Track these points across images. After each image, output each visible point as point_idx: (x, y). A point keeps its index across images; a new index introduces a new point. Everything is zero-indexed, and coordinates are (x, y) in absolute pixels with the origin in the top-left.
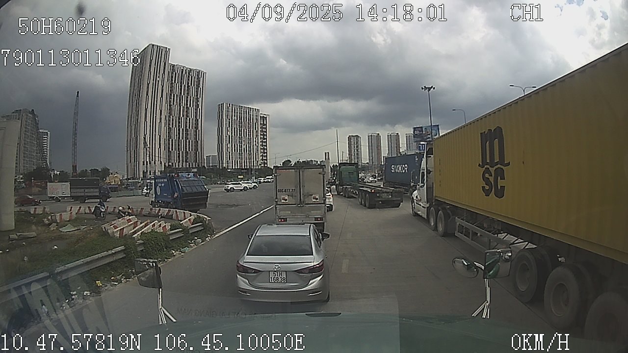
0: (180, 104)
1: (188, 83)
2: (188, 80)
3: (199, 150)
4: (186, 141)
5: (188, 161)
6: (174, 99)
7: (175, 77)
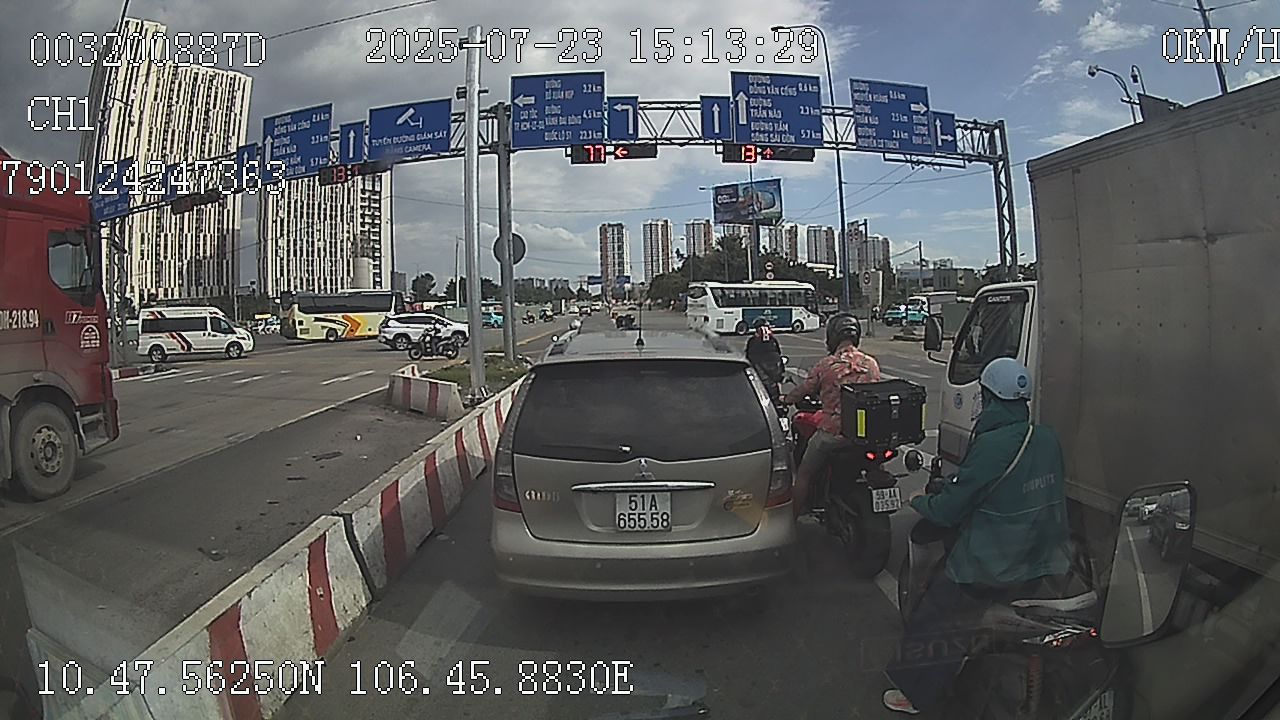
0: (186, 151)
1: (208, 103)
2: (209, 96)
3: (229, 256)
4: (197, 237)
5: (202, 281)
6: (172, 141)
7: (179, 91)
